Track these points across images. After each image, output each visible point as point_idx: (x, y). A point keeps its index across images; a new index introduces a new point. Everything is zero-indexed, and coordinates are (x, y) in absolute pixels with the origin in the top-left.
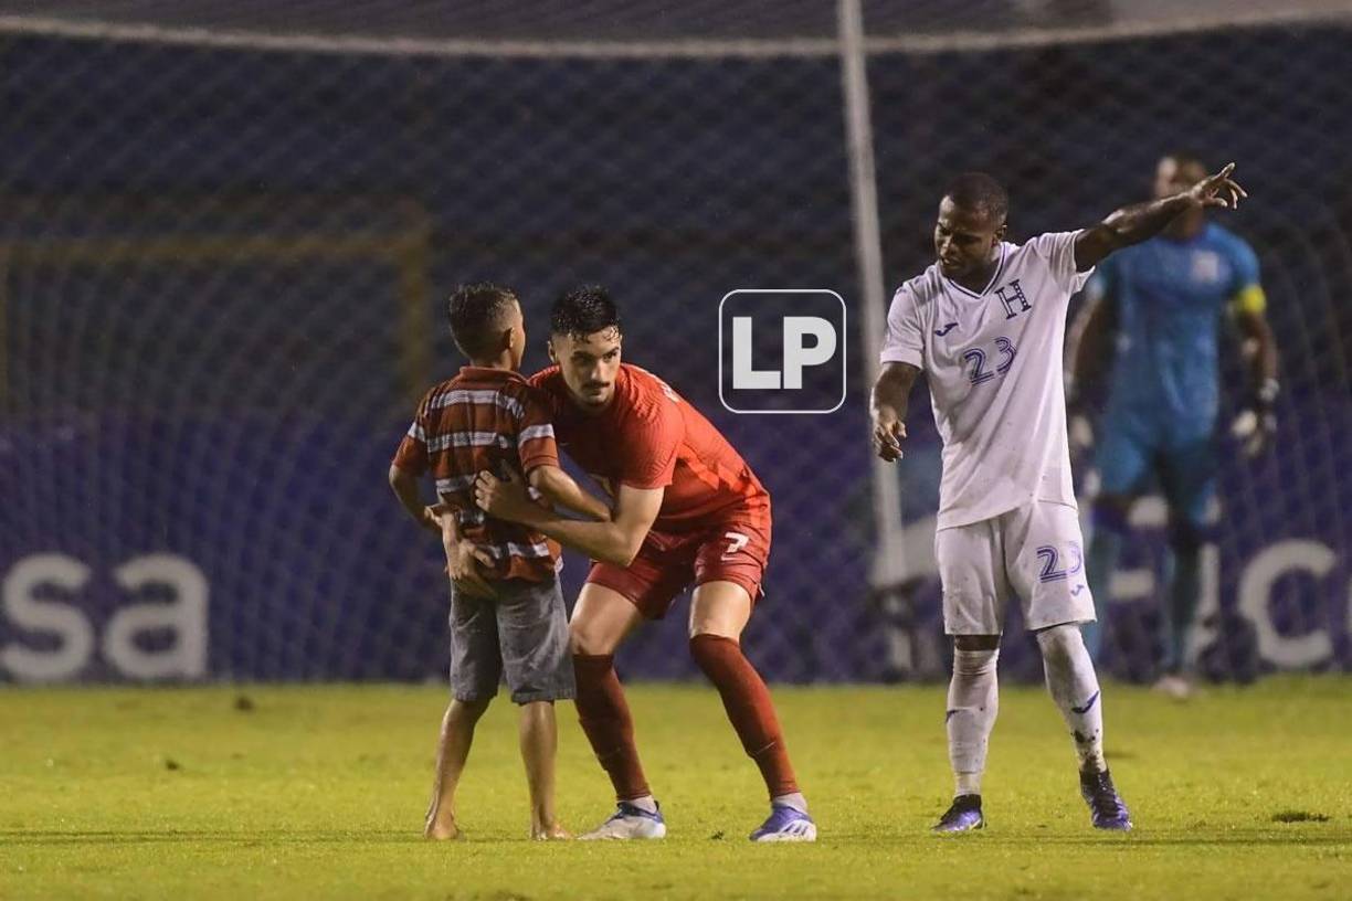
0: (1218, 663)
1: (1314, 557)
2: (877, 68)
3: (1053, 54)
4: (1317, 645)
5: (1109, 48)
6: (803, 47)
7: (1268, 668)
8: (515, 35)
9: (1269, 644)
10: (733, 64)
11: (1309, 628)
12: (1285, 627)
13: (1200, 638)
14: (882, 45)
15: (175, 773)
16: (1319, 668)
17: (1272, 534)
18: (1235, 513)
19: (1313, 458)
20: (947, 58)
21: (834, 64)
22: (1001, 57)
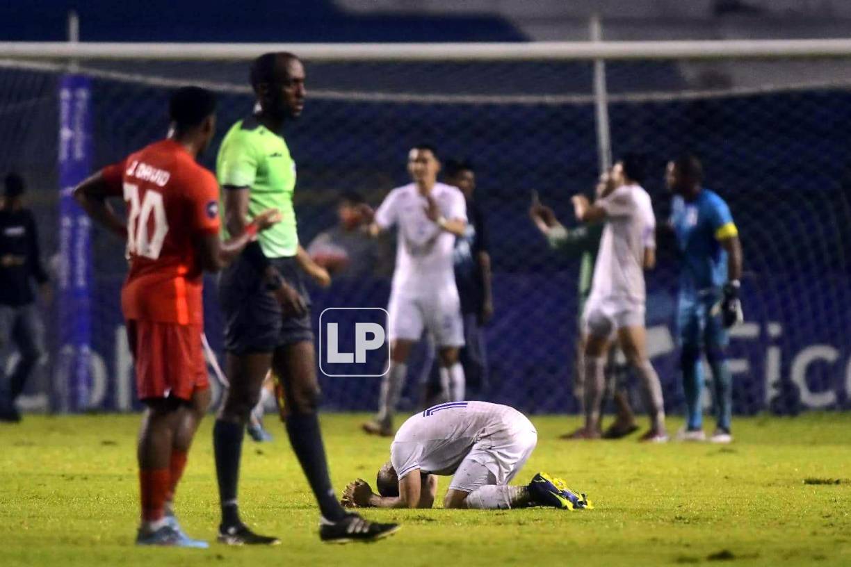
0: (780, 406)
1: (828, 354)
2: (613, 109)
3: (700, 103)
4: (829, 397)
5: (730, 101)
6: (577, 99)
7: (805, 408)
8: (433, 91)
9: (805, 396)
10: (542, 107)
11: (825, 388)
12: (814, 388)
13: (771, 393)
14: (616, 98)
15: (261, 457)
16: (830, 408)
17: (808, 342)
18: (789, 331)
19: (828, 304)
20: (649, 106)
21: (591, 108)
22: (674, 104)
